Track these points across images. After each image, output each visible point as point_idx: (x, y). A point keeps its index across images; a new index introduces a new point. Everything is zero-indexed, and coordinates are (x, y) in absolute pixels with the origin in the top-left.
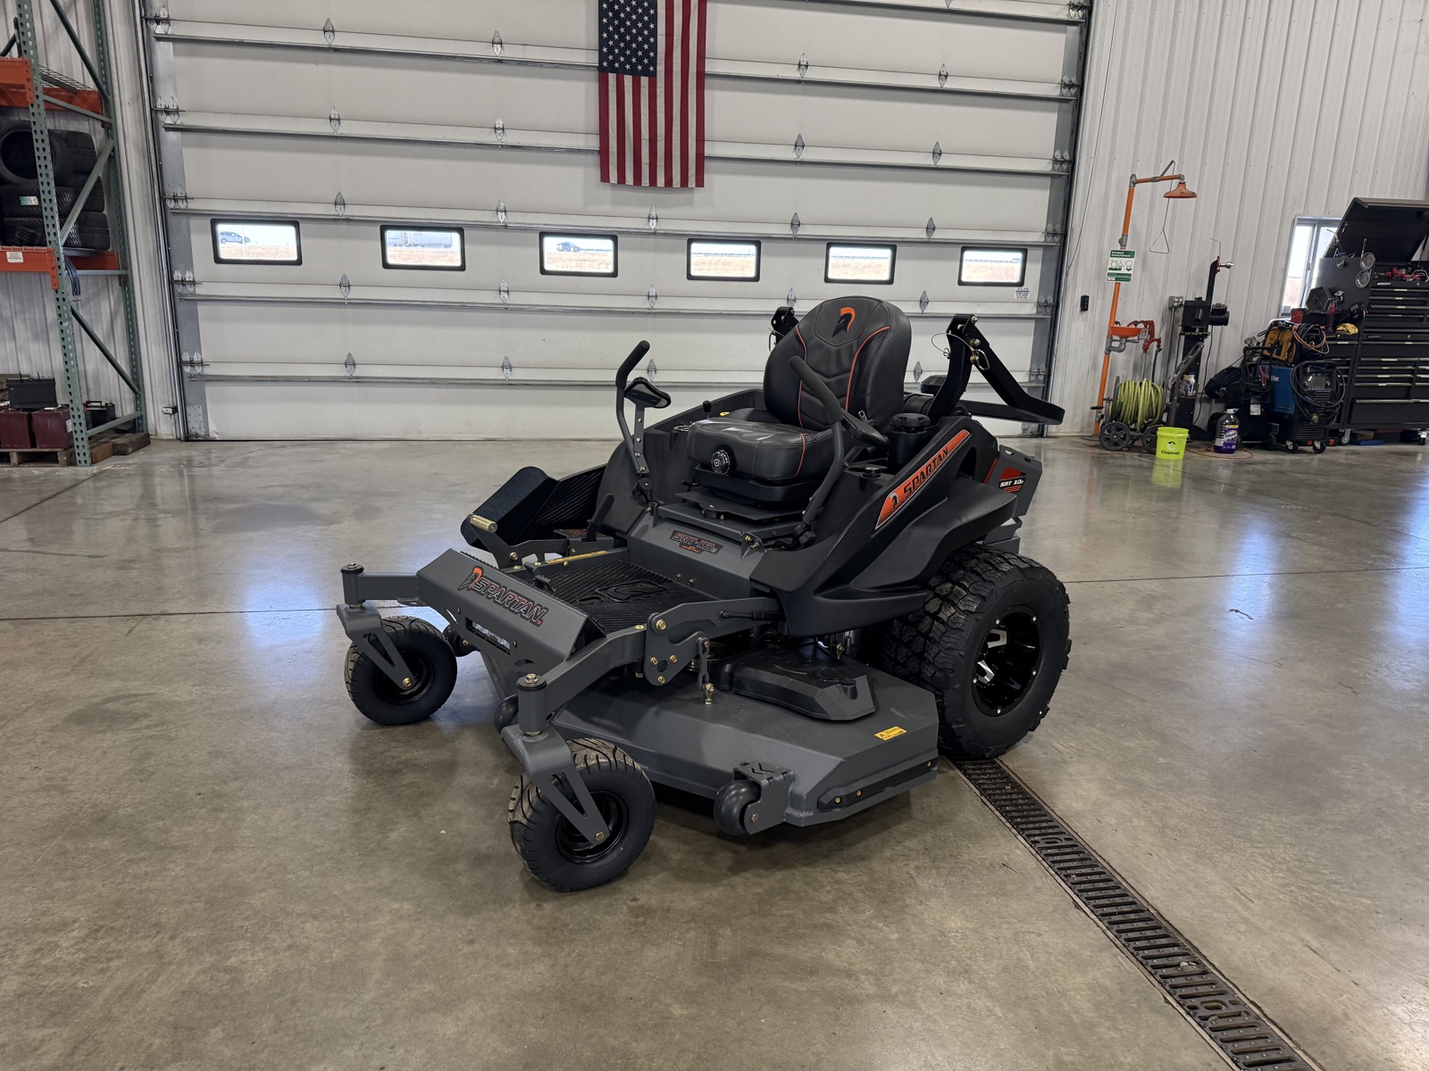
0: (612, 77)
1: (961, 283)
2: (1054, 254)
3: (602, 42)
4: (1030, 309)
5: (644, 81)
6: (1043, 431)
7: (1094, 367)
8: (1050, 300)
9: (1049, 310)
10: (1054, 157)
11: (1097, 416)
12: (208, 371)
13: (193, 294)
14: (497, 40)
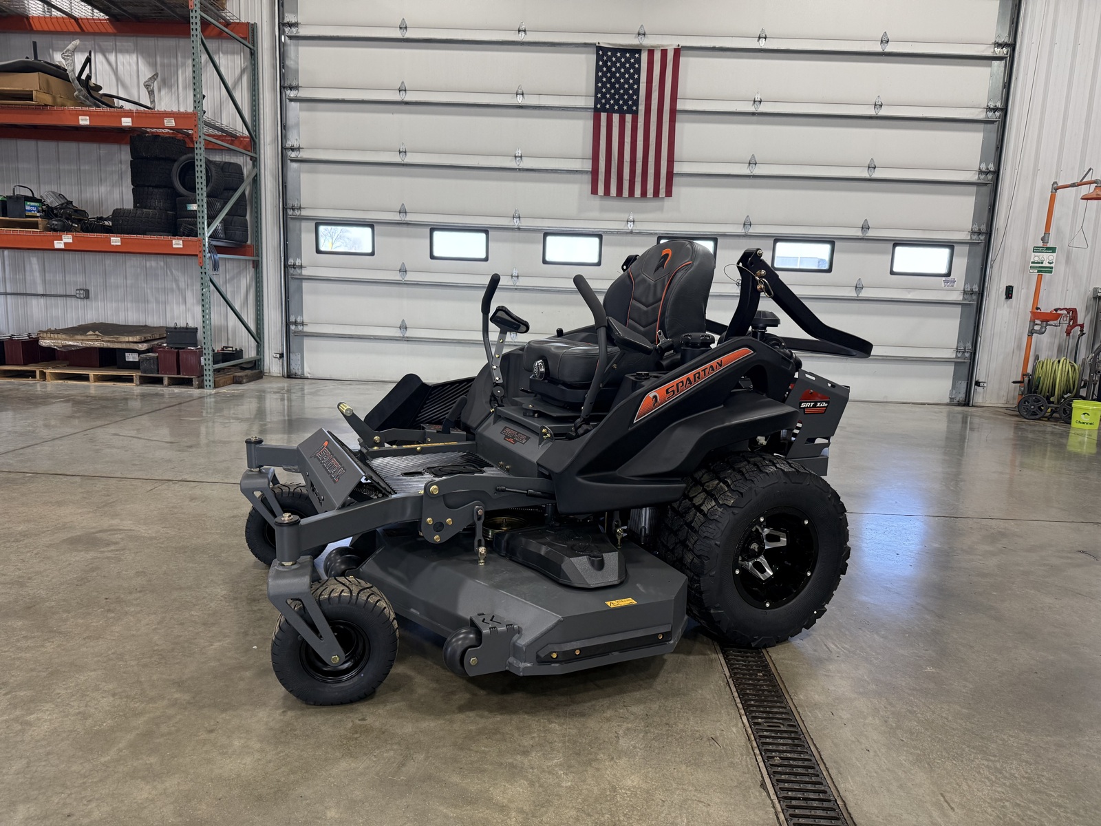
0: (604, 116)
1: (892, 273)
2: (980, 249)
3: (597, 90)
4: (957, 296)
5: (629, 117)
6: (969, 401)
7: (1019, 347)
8: (976, 288)
9: (974, 297)
10: (980, 169)
11: (1020, 390)
12: (306, 329)
13: (301, 274)
14: (520, 92)
